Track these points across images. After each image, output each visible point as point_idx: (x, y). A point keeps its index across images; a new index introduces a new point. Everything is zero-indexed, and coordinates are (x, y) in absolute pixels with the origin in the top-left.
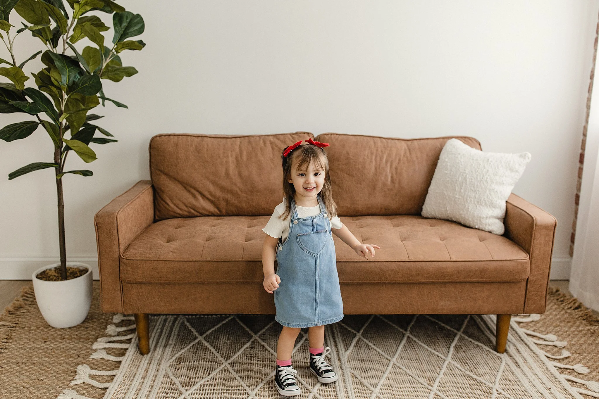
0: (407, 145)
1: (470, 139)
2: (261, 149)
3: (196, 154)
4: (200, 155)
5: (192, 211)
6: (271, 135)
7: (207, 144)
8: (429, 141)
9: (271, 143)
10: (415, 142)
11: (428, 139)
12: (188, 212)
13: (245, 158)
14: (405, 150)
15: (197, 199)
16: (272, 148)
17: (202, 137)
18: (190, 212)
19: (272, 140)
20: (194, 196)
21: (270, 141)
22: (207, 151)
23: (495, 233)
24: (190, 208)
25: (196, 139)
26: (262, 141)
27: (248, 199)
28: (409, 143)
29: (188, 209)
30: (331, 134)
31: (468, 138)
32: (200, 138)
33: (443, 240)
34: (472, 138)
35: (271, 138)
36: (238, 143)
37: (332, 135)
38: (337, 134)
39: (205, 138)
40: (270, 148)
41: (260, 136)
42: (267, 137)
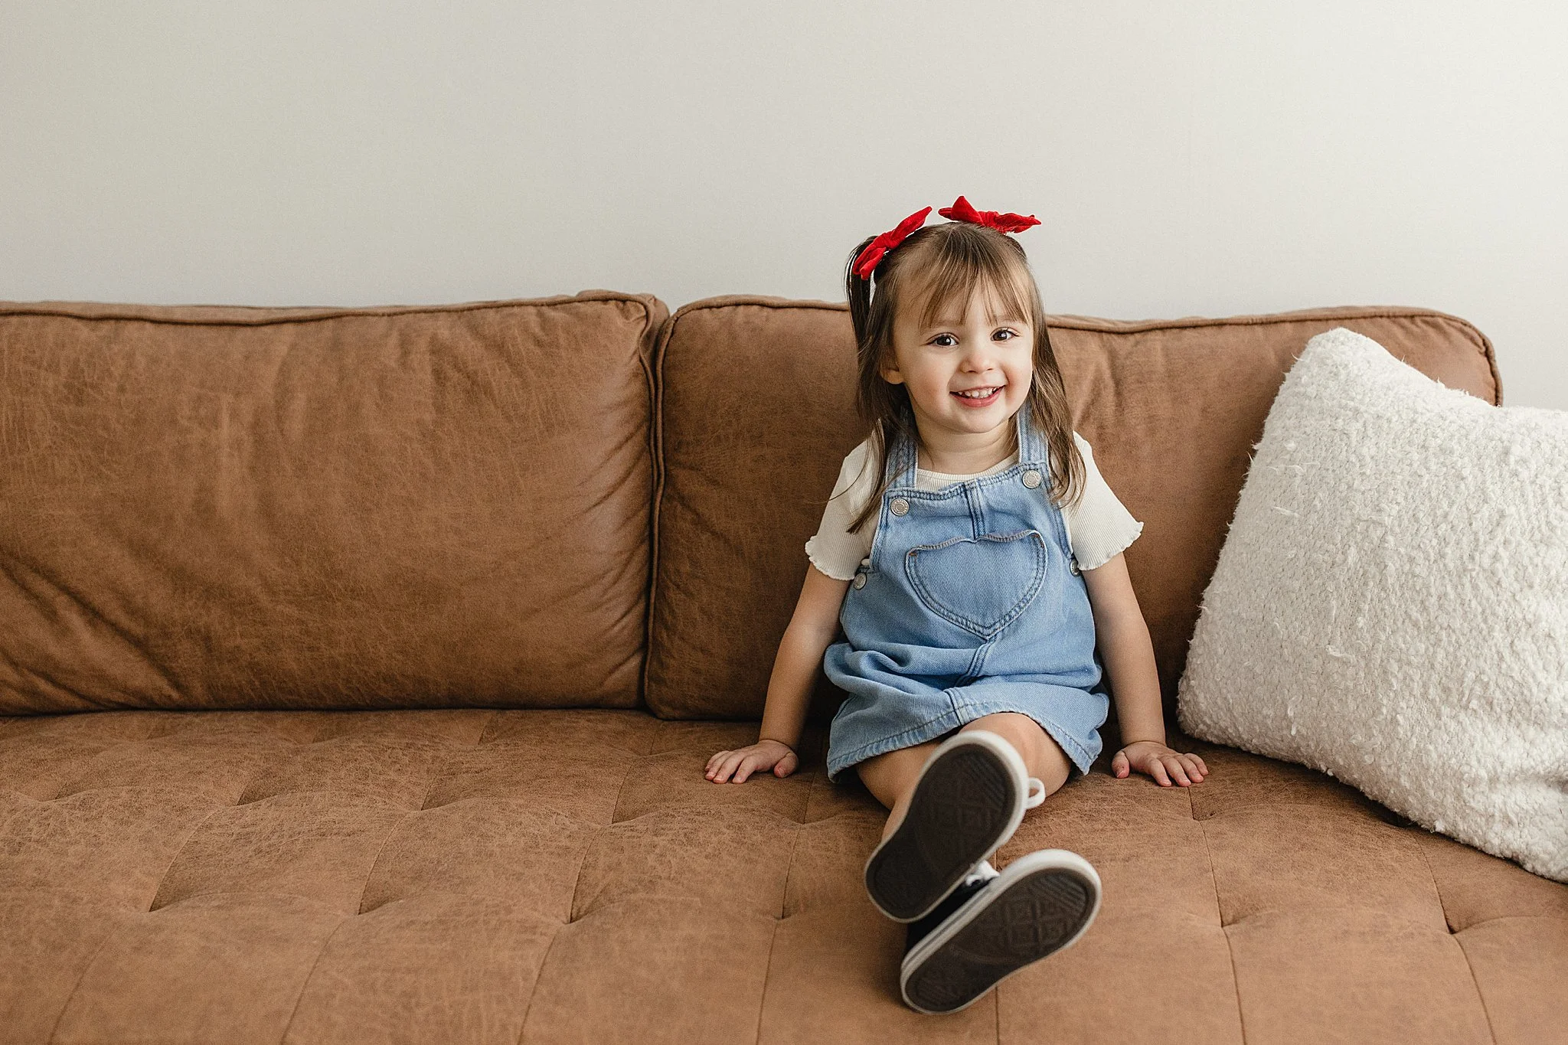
0: (1113, 356)
1: (1436, 326)
2: (381, 382)
3: (68, 409)
4: (85, 410)
5: (44, 686)
6: (448, 311)
7: (130, 356)
8: (1228, 336)
9: (437, 349)
10: (1157, 340)
11: (1220, 324)
12: (22, 691)
13: (296, 427)
14: (1097, 382)
15: (64, 632)
16: (439, 375)
17: (118, 319)
18: (34, 693)
19: (444, 334)
20: (51, 615)
21: (434, 338)
22: (122, 389)
23: (1541, 870)
24: (32, 670)
25: (84, 331)
26: (394, 340)
27: (308, 633)
28: (1123, 345)
29: (22, 675)
30: (737, 304)
31: (1430, 319)
32: (106, 328)
33: (1235, 921)
34: (1449, 319)
35: (444, 330)
36: (283, 350)
37: (741, 308)
38: (763, 305)
39: (132, 327)
40: (429, 379)
41: (395, 314)
42: (427, 323)
